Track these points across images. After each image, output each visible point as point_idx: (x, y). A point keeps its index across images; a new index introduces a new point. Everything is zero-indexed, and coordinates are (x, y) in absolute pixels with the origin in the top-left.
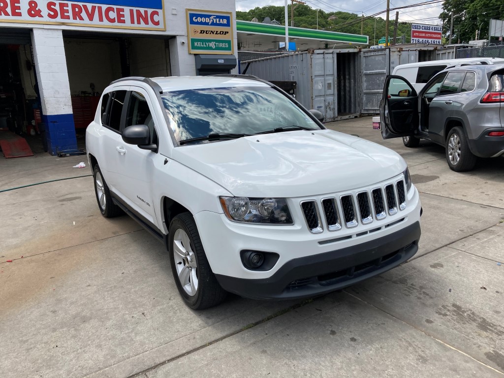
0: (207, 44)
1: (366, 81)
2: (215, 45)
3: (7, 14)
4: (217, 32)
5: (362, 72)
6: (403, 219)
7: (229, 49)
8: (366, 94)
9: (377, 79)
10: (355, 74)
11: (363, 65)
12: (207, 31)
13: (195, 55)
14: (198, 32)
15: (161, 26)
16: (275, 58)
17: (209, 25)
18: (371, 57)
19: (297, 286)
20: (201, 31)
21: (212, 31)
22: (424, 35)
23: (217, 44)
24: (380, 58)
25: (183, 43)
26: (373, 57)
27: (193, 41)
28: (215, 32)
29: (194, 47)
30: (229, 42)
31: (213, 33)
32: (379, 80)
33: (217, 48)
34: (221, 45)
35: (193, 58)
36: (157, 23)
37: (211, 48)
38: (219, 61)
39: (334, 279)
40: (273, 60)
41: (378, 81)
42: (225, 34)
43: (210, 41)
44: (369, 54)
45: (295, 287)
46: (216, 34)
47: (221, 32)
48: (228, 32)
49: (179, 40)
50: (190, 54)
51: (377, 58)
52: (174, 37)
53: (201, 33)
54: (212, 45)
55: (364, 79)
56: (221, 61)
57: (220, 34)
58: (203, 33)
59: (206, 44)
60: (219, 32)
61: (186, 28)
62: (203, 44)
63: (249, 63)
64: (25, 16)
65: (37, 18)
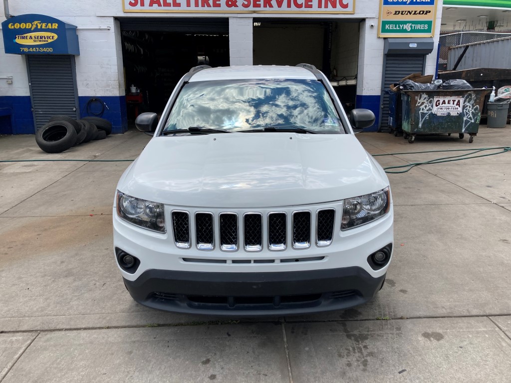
0: (401, 27)
2: (411, 27)
3: (209, 6)
4: (415, 12)
6: (322, 258)
7: (429, 31)
12: (402, 12)
13: (385, 38)
14: (391, 13)
15: (350, 9)
16: (503, 40)
17: (406, 4)
19: (165, 299)
20: (396, 12)
21: (409, 12)
23: (413, 25)
25: (372, 26)
27: (384, 23)
28: (413, 13)
29: (384, 30)
30: (429, 23)
31: (410, 13)
33: (412, 31)
34: (418, 27)
35: (382, 42)
36: (346, 6)
37: (405, 31)
38: (411, 46)
39: (210, 304)
40: (500, 42)
42: (426, 14)
43: (405, 23)
45: (162, 299)
46: (415, 14)
47: (420, 12)
48: (430, 12)
49: (368, 23)
50: (379, 38)
52: (363, 20)
53: (395, 14)
54: (407, 27)
56: (413, 46)
57: (419, 13)
58: (398, 14)
59: (399, 27)
60: (418, 12)
61: (378, 9)
62: (396, 27)
63: (467, 47)
64: (224, 7)
65: (233, 8)
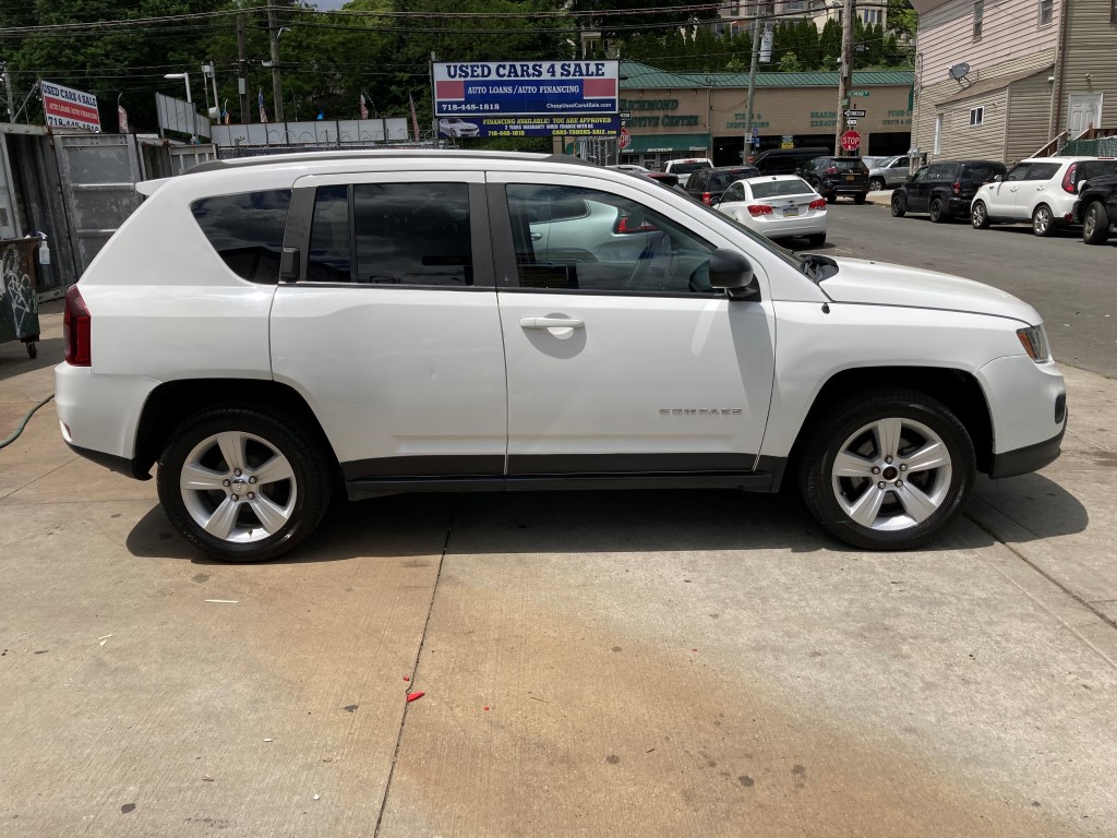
1: (78, 207)
5: (67, 186)
8: (85, 237)
9: (112, 204)
10: (40, 190)
11: (67, 169)
18: (83, 150)
22: (67, 110)
24: (113, 154)
26: (93, 152)
32: (118, 207)
41: (114, 207)
44: (78, 143)
51: (103, 154)
55: (73, 201)
